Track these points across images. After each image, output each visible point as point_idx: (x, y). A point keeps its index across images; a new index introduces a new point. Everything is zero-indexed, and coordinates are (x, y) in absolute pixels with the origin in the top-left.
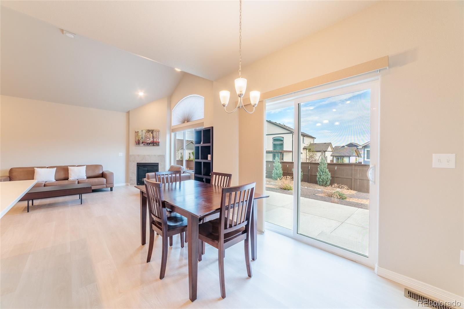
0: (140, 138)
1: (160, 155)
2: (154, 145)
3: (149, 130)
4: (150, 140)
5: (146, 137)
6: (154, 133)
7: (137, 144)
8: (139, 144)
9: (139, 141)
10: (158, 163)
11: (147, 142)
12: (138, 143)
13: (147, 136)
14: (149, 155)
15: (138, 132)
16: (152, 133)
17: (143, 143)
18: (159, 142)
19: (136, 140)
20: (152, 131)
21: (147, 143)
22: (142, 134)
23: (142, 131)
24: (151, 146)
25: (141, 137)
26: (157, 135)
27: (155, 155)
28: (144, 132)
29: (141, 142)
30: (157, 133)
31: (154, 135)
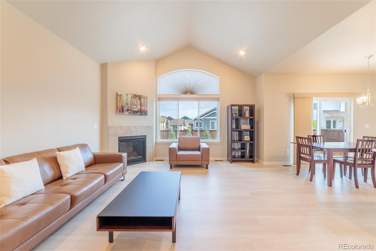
0: (124, 104)
1: (148, 127)
2: (141, 113)
3: (135, 95)
4: (137, 107)
5: (132, 104)
6: (142, 100)
7: (120, 112)
8: (123, 112)
9: (123, 107)
10: (146, 136)
11: (134, 110)
12: (121, 110)
13: (133, 102)
14: (135, 127)
15: (121, 95)
16: (139, 99)
17: (128, 110)
18: (147, 111)
19: (119, 106)
20: (140, 97)
21: (134, 112)
22: (127, 99)
23: (127, 95)
24: (138, 115)
25: (125, 102)
26: (145, 102)
27: (142, 126)
28: (130, 96)
29: (126, 109)
30: (146, 100)
31: (142, 102)
